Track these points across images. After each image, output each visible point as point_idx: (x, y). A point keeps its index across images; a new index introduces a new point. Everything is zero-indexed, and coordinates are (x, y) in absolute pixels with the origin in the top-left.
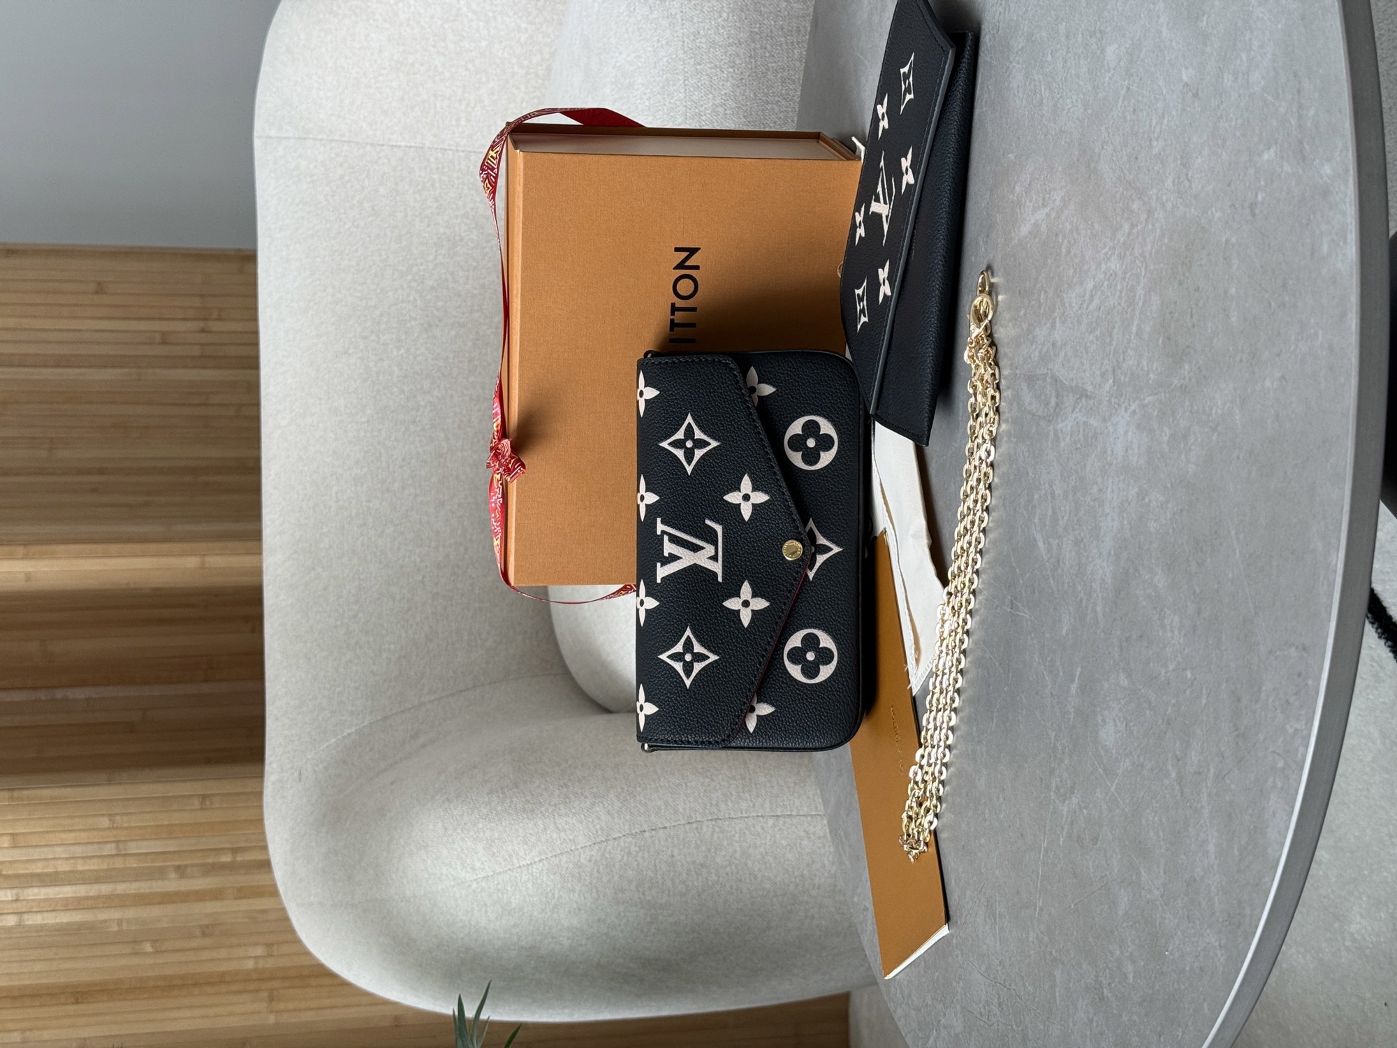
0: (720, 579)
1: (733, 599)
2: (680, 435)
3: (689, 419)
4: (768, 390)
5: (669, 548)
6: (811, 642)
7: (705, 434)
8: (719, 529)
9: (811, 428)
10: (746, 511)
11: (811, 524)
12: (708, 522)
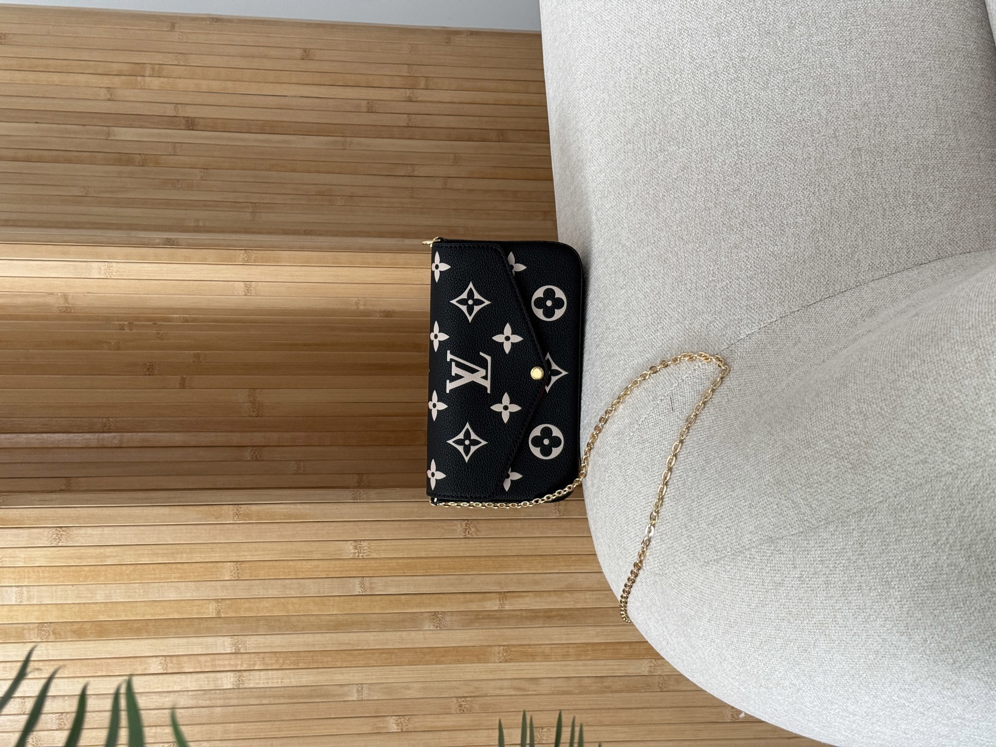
0: (489, 392)
1: (497, 405)
2: (464, 296)
3: (471, 286)
4: (521, 267)
5: (455, 370)
6: (547, 433)
7: (481, 295)
8: (489, 358)
9: (549, 294)
10: (507, 348)
11: (548, 356)
12: (481, 354)
